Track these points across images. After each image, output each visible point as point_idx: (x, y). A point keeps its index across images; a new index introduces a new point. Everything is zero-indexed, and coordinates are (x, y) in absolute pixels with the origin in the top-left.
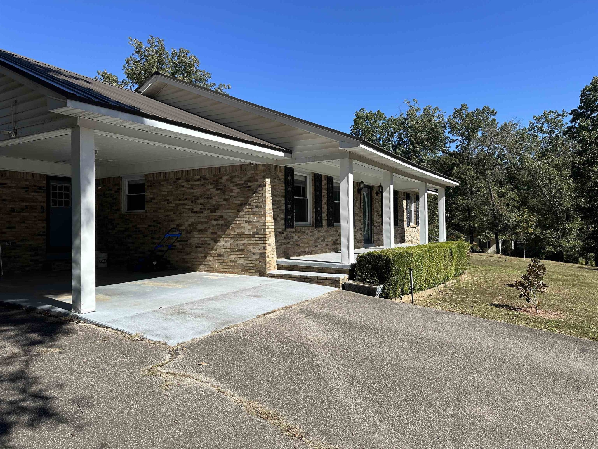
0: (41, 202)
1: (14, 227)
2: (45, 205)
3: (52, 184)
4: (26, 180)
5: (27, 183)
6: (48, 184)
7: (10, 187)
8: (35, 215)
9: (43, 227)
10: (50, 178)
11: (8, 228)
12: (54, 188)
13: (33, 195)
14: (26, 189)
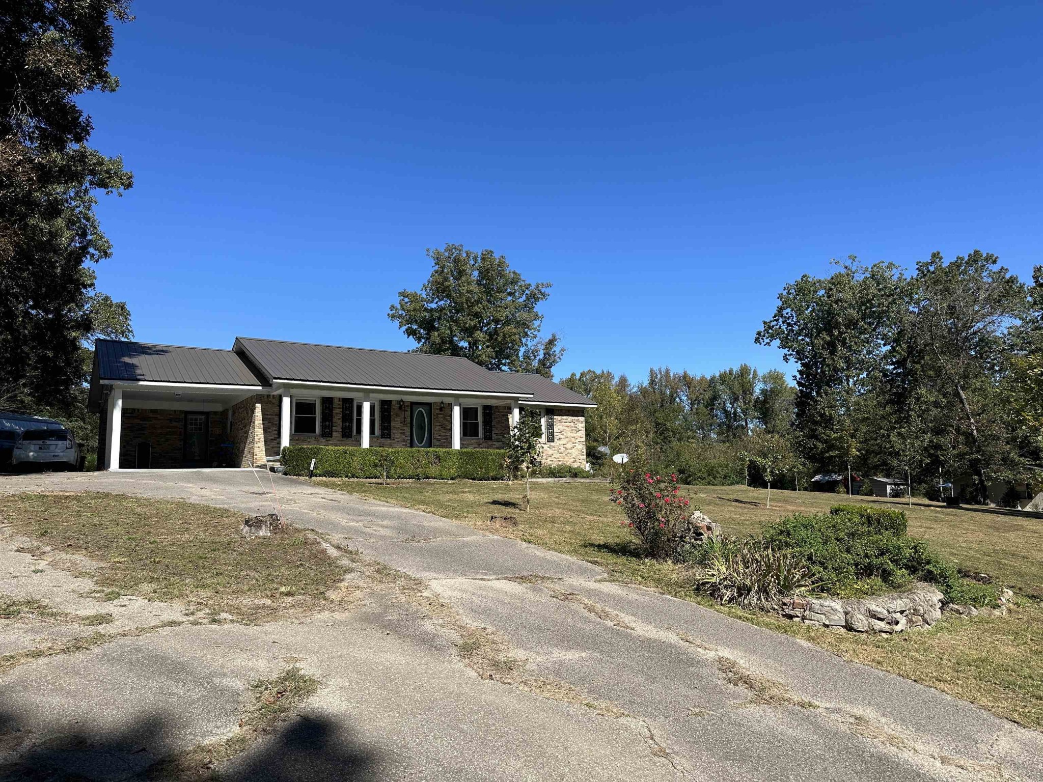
0: (180, 428)
1: (161, 445)
2: (183, 430)
3: (190, 417)
4: (170, 415)
5: (171, 417)
6: (186, 417)
7: (160, 419)
8: (176, 436)
9: (181, 445)
10: (187, 413)
11: (158, 445)
12: (192, 419)
13: (174, 424)
14: (171, 420)
